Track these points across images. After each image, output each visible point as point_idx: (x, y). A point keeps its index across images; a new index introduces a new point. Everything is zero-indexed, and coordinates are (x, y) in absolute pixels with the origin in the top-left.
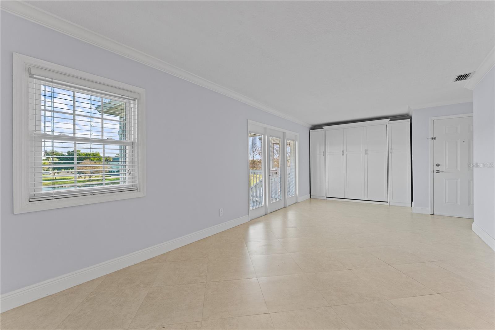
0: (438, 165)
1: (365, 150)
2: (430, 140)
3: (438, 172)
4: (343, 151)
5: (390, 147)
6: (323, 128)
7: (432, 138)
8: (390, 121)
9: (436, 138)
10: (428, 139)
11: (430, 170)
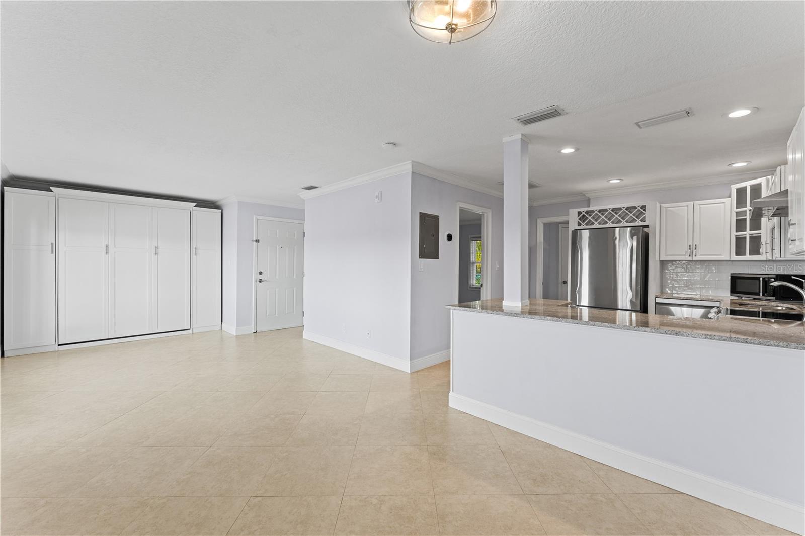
0: (261, 273)
1: (155, 247)
2: (254, 242)
3: (261, 281)
4: (107, 246)
5: (194, 246)
6: (51, 191)
7: (256, 241)
8: (195, 206)
9: (260, 241)
10: (252, 241)
11: (254, 279)
